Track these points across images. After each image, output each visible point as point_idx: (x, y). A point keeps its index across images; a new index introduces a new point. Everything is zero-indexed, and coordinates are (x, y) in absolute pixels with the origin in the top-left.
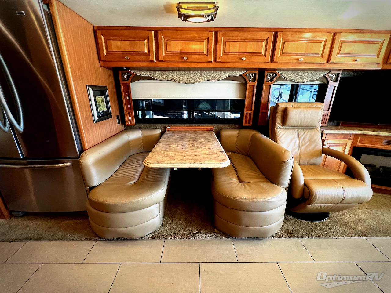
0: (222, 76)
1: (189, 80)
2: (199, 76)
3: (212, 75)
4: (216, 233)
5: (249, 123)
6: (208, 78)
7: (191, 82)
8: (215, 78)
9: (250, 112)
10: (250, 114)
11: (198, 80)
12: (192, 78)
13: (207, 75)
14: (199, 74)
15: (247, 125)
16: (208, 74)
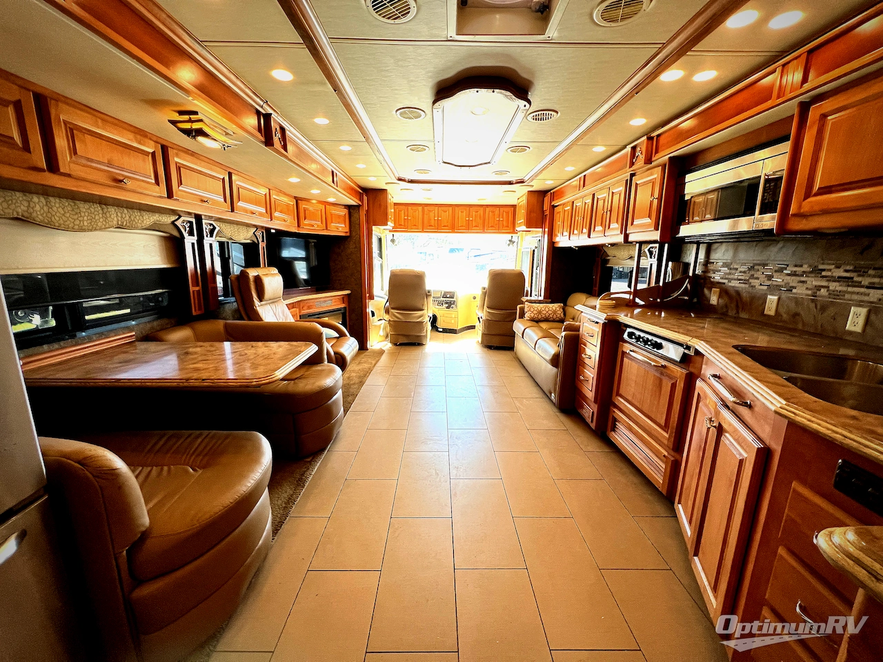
0: (145, 222)
1: (77, 222)
2: (101, 215)
3: (127, 218)
4: (311, 461)
5: (200, 309)
6: (120, 223)
7: (82, 230)
8: (134, 223)
9: (197, 289)
10: (198, 291)
11: (99, 224)
12: (85, 218)
13: (117, 215)
14: (101, 212)
15: (199, 313)
16: (119, 214)
